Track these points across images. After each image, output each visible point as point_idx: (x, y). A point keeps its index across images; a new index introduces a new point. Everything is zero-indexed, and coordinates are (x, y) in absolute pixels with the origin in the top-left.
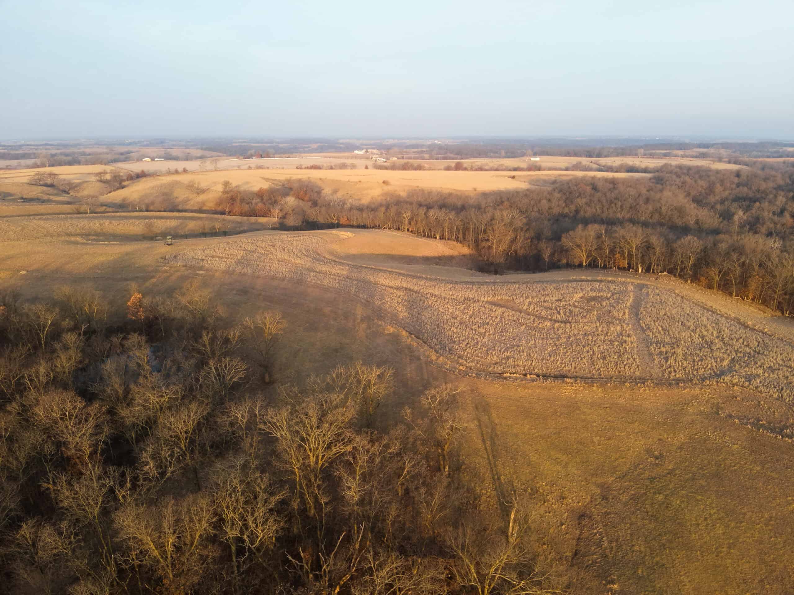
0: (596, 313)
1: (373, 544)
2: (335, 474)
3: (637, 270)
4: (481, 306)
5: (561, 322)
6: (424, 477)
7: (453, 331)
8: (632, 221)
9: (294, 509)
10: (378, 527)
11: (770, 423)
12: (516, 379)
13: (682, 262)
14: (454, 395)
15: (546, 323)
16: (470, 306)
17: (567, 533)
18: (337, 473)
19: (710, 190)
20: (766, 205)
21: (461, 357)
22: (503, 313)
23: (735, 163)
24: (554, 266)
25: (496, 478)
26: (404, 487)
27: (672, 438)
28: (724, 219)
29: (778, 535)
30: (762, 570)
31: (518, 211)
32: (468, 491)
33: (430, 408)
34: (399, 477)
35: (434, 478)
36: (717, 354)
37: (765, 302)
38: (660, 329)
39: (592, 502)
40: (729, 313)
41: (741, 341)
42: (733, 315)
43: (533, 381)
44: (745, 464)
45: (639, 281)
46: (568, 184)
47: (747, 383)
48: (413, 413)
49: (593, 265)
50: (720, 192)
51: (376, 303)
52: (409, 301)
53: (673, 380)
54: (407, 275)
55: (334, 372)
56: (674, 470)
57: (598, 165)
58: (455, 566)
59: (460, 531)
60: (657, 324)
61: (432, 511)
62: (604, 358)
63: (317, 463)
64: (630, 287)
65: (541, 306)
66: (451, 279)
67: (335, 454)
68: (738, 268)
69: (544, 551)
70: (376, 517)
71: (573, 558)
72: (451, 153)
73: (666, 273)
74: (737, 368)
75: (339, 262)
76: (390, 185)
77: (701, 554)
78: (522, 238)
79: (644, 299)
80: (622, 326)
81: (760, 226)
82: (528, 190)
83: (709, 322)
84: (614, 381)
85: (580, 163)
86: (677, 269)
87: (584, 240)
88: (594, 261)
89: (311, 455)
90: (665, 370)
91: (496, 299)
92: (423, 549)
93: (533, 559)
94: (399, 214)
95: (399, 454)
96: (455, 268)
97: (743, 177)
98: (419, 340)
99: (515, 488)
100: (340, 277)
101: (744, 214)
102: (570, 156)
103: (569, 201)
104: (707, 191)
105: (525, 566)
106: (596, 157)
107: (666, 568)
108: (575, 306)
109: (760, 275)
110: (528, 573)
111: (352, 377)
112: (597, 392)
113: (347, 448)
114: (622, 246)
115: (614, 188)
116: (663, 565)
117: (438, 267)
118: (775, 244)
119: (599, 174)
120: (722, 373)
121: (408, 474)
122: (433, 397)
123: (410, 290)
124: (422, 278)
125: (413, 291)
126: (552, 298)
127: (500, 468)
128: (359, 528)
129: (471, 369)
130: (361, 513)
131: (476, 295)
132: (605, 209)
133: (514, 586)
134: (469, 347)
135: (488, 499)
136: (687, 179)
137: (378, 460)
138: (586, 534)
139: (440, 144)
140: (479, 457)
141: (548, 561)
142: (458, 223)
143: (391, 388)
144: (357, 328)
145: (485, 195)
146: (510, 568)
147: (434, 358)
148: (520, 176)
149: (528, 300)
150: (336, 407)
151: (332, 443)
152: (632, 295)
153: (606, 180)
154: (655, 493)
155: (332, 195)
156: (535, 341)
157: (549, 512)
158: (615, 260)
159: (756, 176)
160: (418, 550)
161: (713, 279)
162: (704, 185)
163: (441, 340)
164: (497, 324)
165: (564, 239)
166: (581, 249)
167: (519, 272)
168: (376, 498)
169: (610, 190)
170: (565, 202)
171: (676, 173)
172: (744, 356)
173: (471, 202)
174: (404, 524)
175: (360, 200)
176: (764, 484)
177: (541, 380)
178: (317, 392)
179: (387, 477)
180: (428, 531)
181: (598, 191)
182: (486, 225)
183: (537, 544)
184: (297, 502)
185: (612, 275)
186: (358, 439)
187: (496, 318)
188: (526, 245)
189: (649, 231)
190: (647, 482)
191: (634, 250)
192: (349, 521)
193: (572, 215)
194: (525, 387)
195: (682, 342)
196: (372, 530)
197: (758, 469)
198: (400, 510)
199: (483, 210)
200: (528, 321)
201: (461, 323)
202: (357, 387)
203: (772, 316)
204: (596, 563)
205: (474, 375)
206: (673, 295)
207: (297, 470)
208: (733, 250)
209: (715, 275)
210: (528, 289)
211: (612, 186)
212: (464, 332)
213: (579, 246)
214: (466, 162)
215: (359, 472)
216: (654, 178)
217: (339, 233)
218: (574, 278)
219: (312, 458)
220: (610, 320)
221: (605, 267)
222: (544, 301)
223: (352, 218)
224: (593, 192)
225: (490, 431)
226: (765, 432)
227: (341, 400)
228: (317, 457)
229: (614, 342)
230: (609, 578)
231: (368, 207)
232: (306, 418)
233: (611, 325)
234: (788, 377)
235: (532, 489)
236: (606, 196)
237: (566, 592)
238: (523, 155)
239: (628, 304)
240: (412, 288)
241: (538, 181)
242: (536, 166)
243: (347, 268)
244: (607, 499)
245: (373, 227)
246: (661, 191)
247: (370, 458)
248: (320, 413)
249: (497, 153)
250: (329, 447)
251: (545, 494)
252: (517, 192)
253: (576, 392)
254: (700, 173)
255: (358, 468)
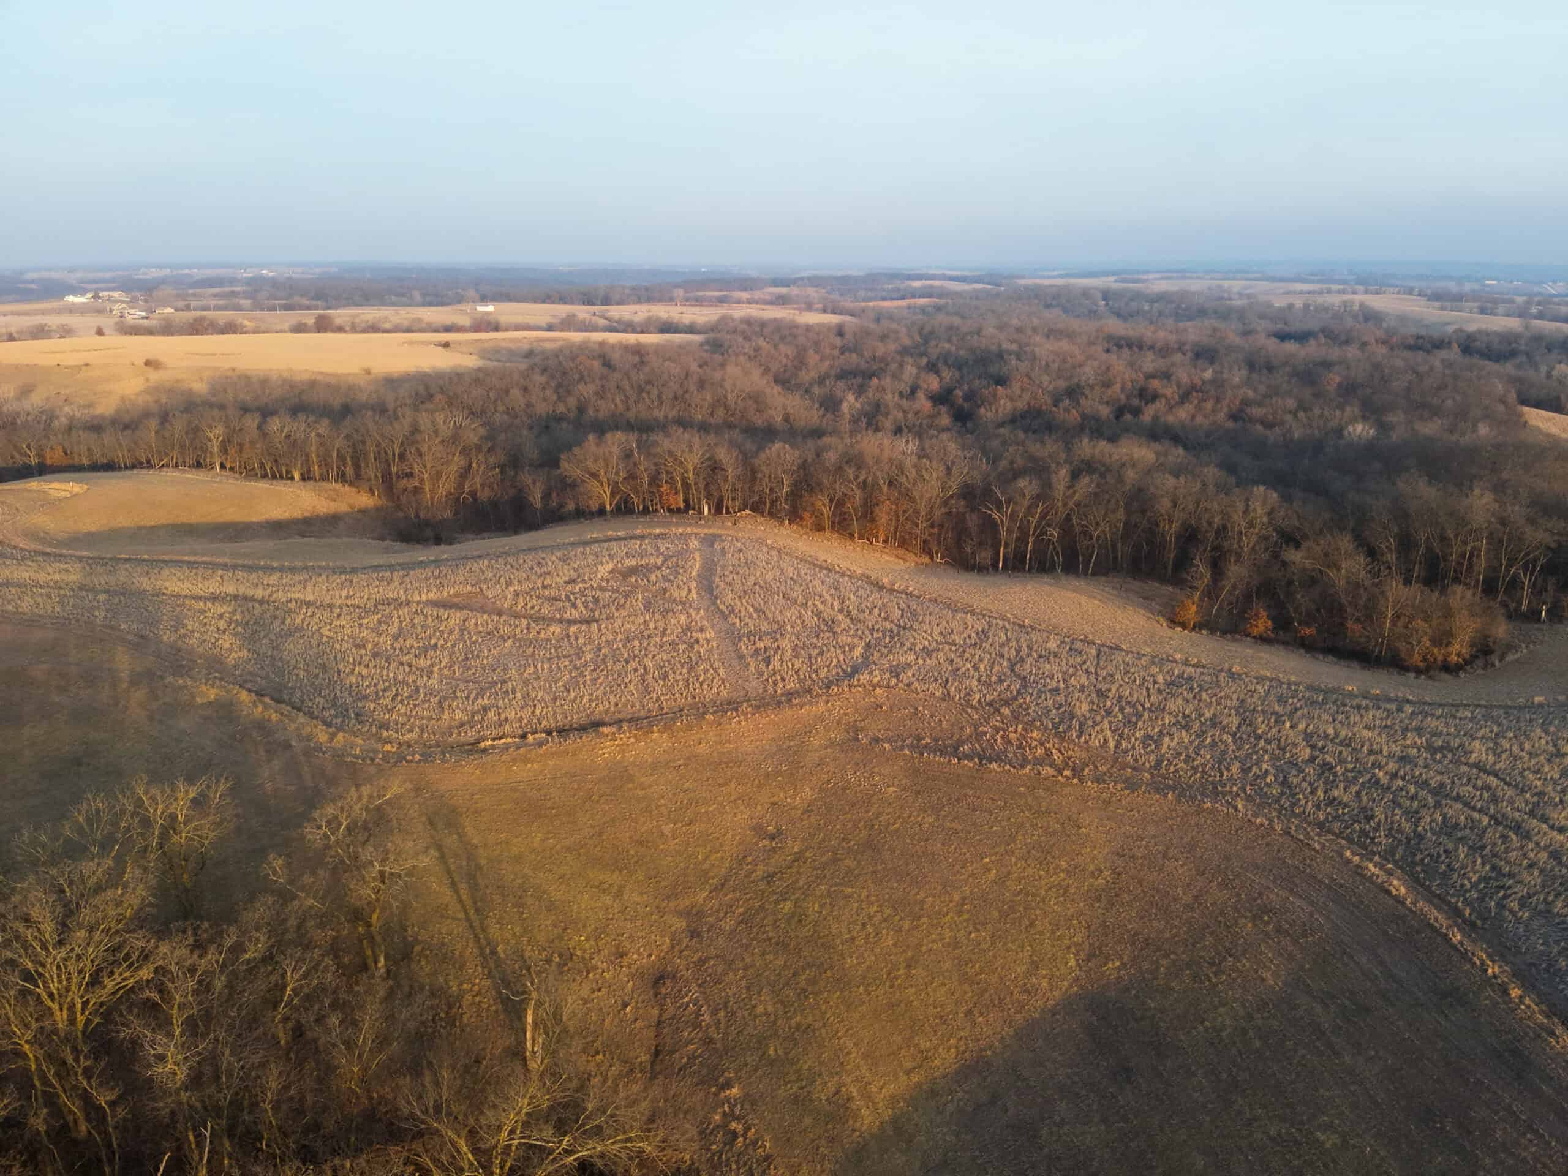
0: (640, 596)
1: (238, 1160)
2: (122, 1035)
3: (701, 512)
4: (416, 613)
5: (580, 622)
6: (334, 992)
7: (360, 673)
8: (683, 423)
9: (38, 1133)
10: (244, 1122)
11: (936, 740)
12: (507, 747)
13: (771, 489)
14: (379, 808)
15: (552, 629)
16: (391, 616)
17: (636, 1020)
18: (125, 1033)
19: (800, 362)
20: (887, 381)
21: (385, 726)
22: (464, 621)
23: (833, 312)
24: (553, 517)
25: (488, 955)
26: (290, 1025)
27: (793, 797)
28: (826, 409)
29: (978, 927)
30: (966, 993)
31: (466, 412)
32: (433, 994)
33: (327, 847)
34: (275, 1007)
35: (356, 988)
36: (844, 639)
37: (903, 544)
38: (751, 610)
39: (673, 947)
40: (854, 568)
41: (876, 611)
42: (859, 571)
43: (540, 744)
44: (910, 817)
45: (706, 531)
46: (557, 356)
47: (894, 680)
48: (288, 865)
49: (624, 509)
50: (816, 365)
51: (165, 638)
52: (247, 623)
53: (782, 695)
54: (235, 567)
55: (79, 812)
56: (801, 852)
57: (606, 319)
58: (427, 1151)
59: (428, 1079)
60: (744, 601)
61: (360, 1056)
62: (665, 677)
63: (72, 1021)
64: (694, 543)
65: (538, 597)
66: (338, 563)
67: (113, 993)
68: (858, 492)
69: (598, 1065)
70: (236, 1104)
71: (653, 1063)
72: (302, 296)
73: (748, 512)
74: (875, 658)
75: (56, 555)
76: (166, 368)
77: (866, 990)
78: (483, 467)
79: (719, 560)
80: (689, 615)
81: (884, 419)
82: (479, 370)
83: (825, 588)
84: (688, 716)
85: (574, 315)
86: (765, 503)
87: (601, 462)
88: (626, 502)
89: (55, 1007)
90: (767, 680)
91: (445, 594)
92: (353, 1139)
93: (581, 1088)
94: (195, 431)
95: (268, 959)
96: (345, 540)
97: (849, 336)
98: (283, 706)
99: (528, 963)
100: (60, 588)
101: (856, 399)
102: (553, 302)
103: (563, 389)
104: (796, 363)
105: (565, 1106)
106: (602, 305)
107: (814, 1031)
108: (602, 589)
109: (892, 499)
110: (574, 1117)
111: (128, 816)
112: (659, 741)
113: (141, 973)
114: (669, 469)
115: (642, 363)
116: (809, 1026)
117: (306, 540)
118: (908, 446)
119: (613, 338)
120: (856, 670)
121: (296, 995)
122: (331, 822)
123: (245, 598)
124: (273, 569)
125: (253, 599)
126: (558, 579)
127: (494, 931)
128: (199, 1136)
129: (409, 746)
130: (198, 1105)
131: (402, 592)
132: (631, 402)
133: (551, 1151)
134: (402, 702)
135: (477, 999)
136: (761, 342)
137: (219, 984)
138: (671, 1011)
139: (273, 278)
140: (449, 921)
141: (609, 1083)
142: (339, 443)
143: (229, 822)
144: (123, 702)
145: (391, 382)
146: (538, 1120)
147: (323, 738)
148: (459, 343)
149: (512, 589)
150: (99, 889)
151: (101, 970)
152: (697, 555)
153: (626, 348)
154: (777, 902)
155: (18, 399)
156: (535, 667)
157: (599, 990)
158: (661, 496)
159: (867, 333)
160: (342, 1144)
161: (822, 514)
162: (789, 353)
163: (336, 697)
164: (453, 646)
165: (564, 465)
166: (599, 481)
167: (485, 535)
168: (229, 1064)
169: (635, 366)
170: (556, 391)
171: (743, 332)
172: (884, 636)
173: (363, 397)
174: (303, 1099)
175: (91, 405)
176: (943, 844)
177: (556, 739)
178: (44, 864)
179: (248, 1014)
180: (358, 1098)
181: (614, 370)
182: (402, 444)
183: (584, 1057)
184: (42, 1116)
185: (660, 524)
186: (164, 948)
187: (451, 632)
188: (492, 480)
189: (712, 439)
190: (763, 885)
191: (691, 475)
192: (175, 1128)
193: (572, 416)
194: (526, 760)
195: (788, 627)
196: (231, 1133)
197: (931, 820)
198: (288, 1075)
199: (390, 413)
200: (518, 630)
201: (375, 655)
202: (142, 835)
203: (917, 564)
204: (695, 1058)
205: (417, 757)
206: (765, 549)
207: (27, 1046)
208: (847, 462)
209: (825, 506)
210: (509, 567)
211: (637, 359)
212: (385, 673)
213: (594, 475)
214: (341, 315)
215: (178, 1018)
216: (707, 342)
217: (45, 486)
218: (594, 536)
219: (58, 1013)
220: (666, 606)
221: (646, 511)
222: (544, 587)
223: (76, 449)
224: (605, 371)
225: (464, 863)
226: (932, 756)
227: (108, 872)
228: (72, 1008)
229: (677, 644)
230: (721, 1080)
231: (114, 422)
232: (28, 928)
233: (670, 614)
234: (952, 661)
235: (561, 956)
236: (629, 378)
237: (649, 1130)
238: (460, 300)
239: (694, 573)
240: (250, 593)
241: (497, 351)
242: (489, 323)
243: (78, 565)
244: (699, 935)
245: (133, 467)
246: (723, 365)
247: (200, 982)
248: (59, 909)
249: (403, 295)
250: (95, 981)
251: (587, 957)
252: (458, 374)
253: (623, 749)
254: (784, 332)
255: (175, 1011)
